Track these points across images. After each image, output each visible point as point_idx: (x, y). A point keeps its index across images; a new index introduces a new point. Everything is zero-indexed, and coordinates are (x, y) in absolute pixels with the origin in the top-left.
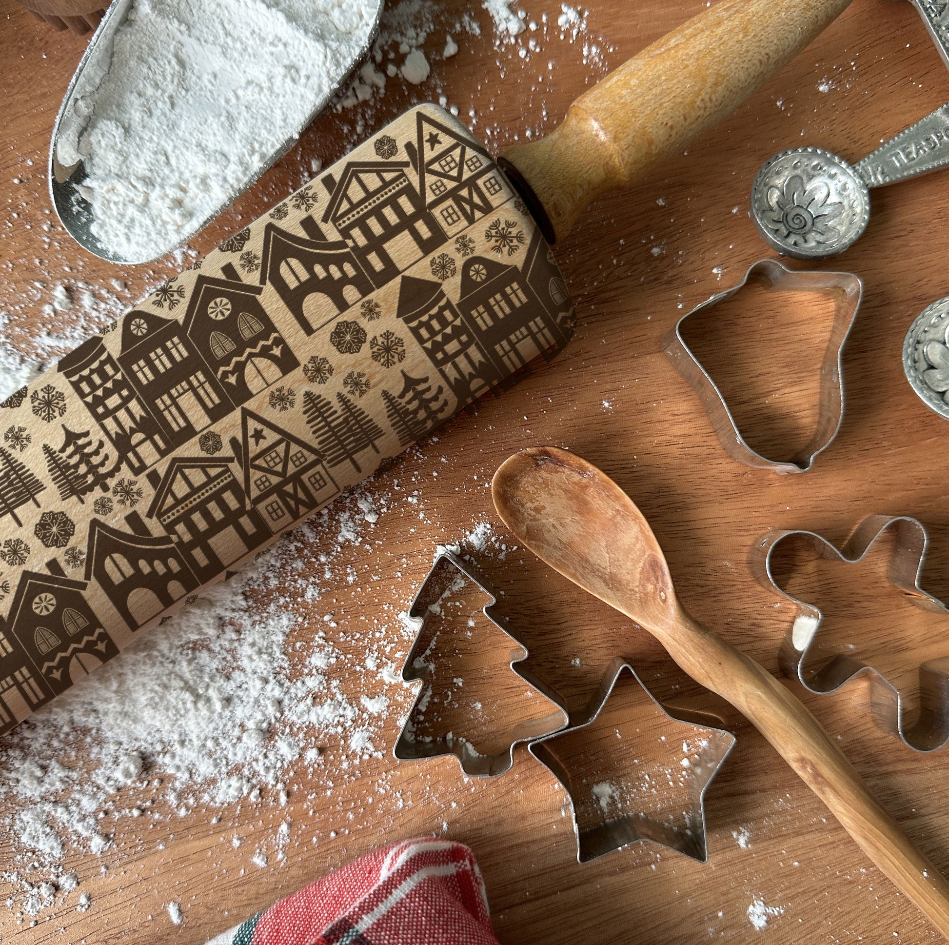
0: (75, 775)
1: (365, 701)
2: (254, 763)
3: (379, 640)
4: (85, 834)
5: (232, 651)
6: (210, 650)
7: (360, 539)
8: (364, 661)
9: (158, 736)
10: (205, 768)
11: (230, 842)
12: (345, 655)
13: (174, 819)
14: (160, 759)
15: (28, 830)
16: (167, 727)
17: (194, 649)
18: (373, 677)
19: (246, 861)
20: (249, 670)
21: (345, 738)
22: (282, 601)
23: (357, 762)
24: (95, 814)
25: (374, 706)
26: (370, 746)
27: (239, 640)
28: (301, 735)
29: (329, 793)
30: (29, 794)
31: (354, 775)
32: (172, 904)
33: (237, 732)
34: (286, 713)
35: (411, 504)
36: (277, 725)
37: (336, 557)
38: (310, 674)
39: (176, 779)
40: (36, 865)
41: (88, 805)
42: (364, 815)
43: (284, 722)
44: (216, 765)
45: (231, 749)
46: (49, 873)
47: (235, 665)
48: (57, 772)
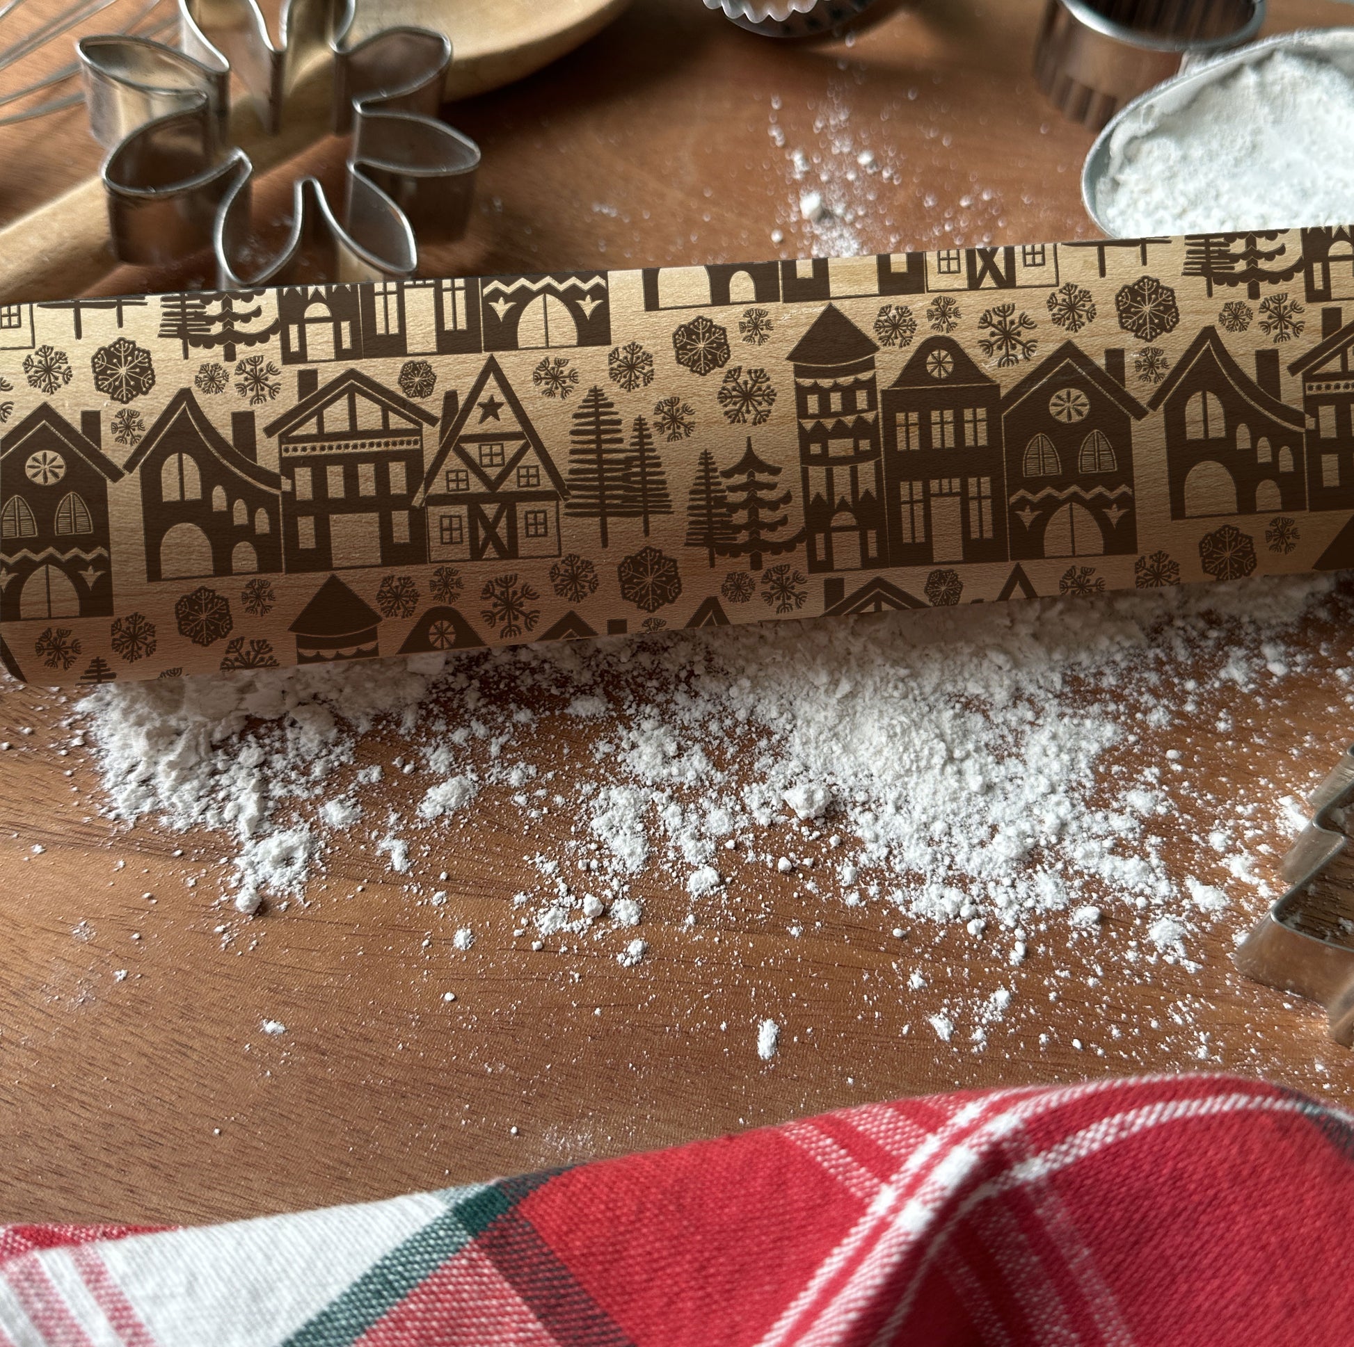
0: (718, 777)
1: (1191, 883)
2: (991, 885)
3: (1240, 817)
4: (690, 858)
5: (1018, 735)
6: (987, 717)
7: (1252, 686)
8: (1208, 832)
9: (866, 782)
10: (915, 856)
11: (907, 977)
12: (1181, 812)
13: (835, 903)
14: (853, 814)
15: (609, 814)
16: (888, 777)
17: (966, 706)
18: (1215, 861)
19: (919, 1017)
20: (1032, 765)
21: (1145, 919)
22: (1112, 707)
23: (1152, 960)
24: (720, 841)
25: (1205, 897)
26: (1179, 946)
27: (1032, 724)
28: (1077, 883)
29: (1091, 981)
30: (640, 769)
31: (1141, 976)
32: (769, 1022)
33: (983, 832)
34: (1066, 843)
35: (1336, 679)
36: (1046, 852)
37: (1209, 692)
38: (1120, 811)
39: (864, 850)
40: (594, 864)
41: (718, 821)
42: (1137, 1042)
43: (1057, 853)
44: (934, 860)
45: (966, 849)
46: (606, 886)
47: (1014, 750)
48: (696, 763)
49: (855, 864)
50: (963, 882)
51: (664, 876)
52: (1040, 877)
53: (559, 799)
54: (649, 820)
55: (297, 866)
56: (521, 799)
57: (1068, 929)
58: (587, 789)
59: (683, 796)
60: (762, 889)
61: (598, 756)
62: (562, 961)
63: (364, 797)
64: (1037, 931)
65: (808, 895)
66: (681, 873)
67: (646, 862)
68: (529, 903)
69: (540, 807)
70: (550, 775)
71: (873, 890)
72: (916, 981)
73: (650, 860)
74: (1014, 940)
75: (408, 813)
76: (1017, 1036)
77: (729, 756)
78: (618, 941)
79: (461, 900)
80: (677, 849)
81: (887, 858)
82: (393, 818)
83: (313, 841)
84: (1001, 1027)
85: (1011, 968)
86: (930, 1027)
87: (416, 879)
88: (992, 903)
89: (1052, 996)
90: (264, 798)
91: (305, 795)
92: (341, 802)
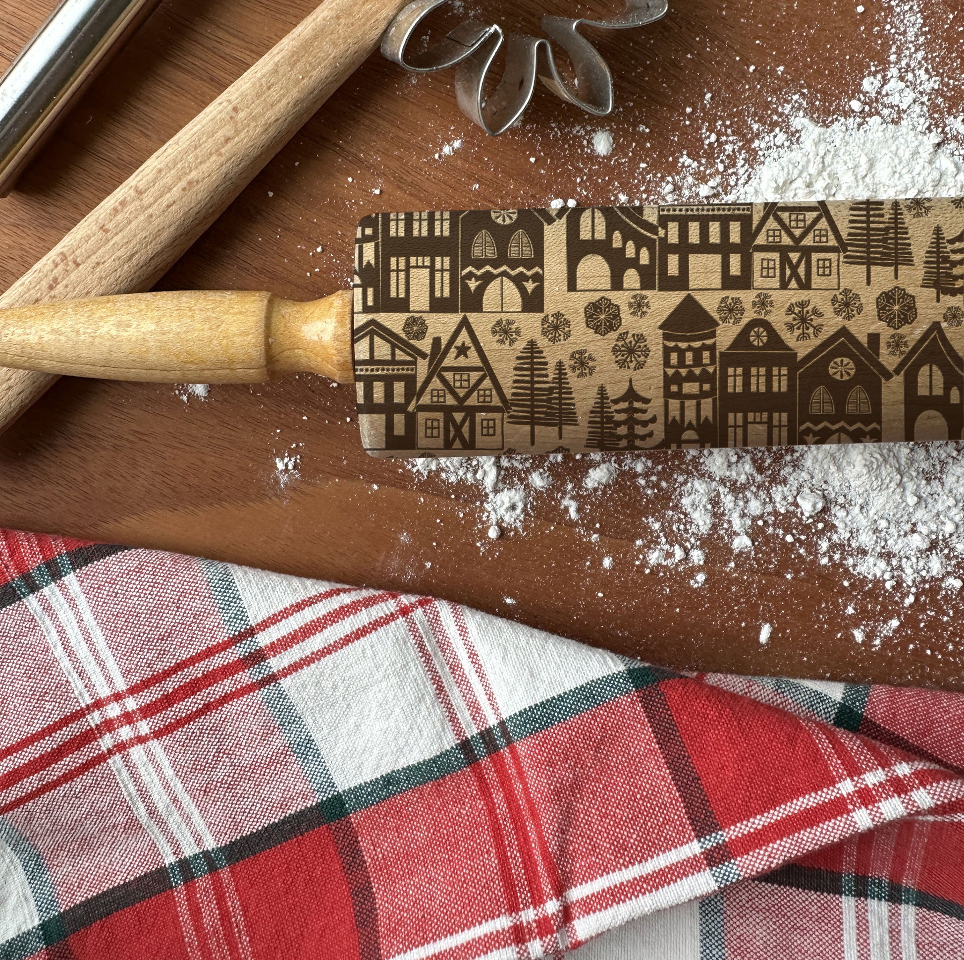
49: (830, 539)
50: (887, 556)
51: (721, 538)
52: (934, 558)
53: (664, 484)
54: (715, 502)
55: (518, 511)
56: (642, 482)
57: (941, 588)
58: (681, 479)
59: (736, 489)
60: (774, 550)
61: (689, 457)
62: (661, 581)
63: (554, 470)
64: (923, 588)
65: (800, 556)
66: (730, 536)
67: (710, 529)
68: (644, 546)
69: (652, 488)
70: (660, 467)
71: (837, 557)
72: (850, 610)
73: (714, 527)
74: (909, 592)
75: (578, 485)
76: (897, 644)
77: (766, 464)
78: (692, 572)
79: (607, 540)
80: (729, 522)
81: (849, 540)
82: (570, 486)
83: (527, 496)
84: (890, 639)
85: (903, 608)
86: (853, 635)
87: (583, 525)
88: (902, 570)
89: (922, 625)
90: (499, 468)
91: (520, 467)
92: (541, 474)
